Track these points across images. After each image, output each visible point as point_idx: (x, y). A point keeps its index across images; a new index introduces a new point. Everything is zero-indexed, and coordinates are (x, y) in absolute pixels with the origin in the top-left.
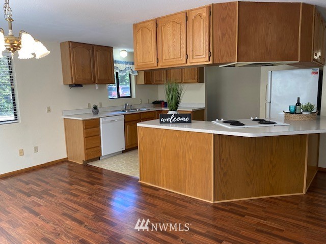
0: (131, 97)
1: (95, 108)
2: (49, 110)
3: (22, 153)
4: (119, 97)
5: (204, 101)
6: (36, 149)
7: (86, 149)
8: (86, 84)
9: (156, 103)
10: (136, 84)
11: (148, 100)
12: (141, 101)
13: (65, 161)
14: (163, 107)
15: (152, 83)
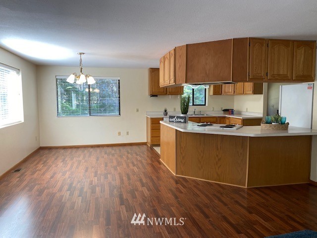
0: (205, 105)
1: (166, 111)
2: (138, 111)
3: (119, 134)
4: (193, 105)
5: (262, 111)
6: (128, 133)
7: (152, 137)
8: (160, 95)
9: (226, 111)
10: (209, 95)
11: (222, 108)
12: (213, 109)
13: (145, 144)
14: (230, 114)
15: (221, 94)
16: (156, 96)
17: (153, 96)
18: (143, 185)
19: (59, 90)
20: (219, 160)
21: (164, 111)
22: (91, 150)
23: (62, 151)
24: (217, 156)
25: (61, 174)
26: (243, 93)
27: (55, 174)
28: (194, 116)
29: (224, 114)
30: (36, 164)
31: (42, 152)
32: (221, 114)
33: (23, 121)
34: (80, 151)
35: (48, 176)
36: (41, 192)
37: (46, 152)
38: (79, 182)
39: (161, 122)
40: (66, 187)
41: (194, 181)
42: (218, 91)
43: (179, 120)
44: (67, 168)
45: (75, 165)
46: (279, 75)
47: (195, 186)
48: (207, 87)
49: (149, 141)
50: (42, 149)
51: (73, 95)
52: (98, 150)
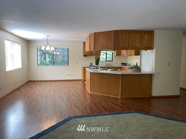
0: (112, 61)
1: (91, 64)
2: (77, 63)
3: (68, 75)
4: (106, 61)
6: (72, 75)
8: (88, 55)
9: (123, 64)
10: (114, 56)
11: (121, 63)
12: (117, 63)
13: (81, 80)
14: (125, 66)
15: (120, 55)
16: (86, 56)
17: (85, 56)
18: (74, 96)
19: (38, 53)
20: (109, 85)
21: (90, 64)
22: (54, 82)
23: (40, 83)
24: (108, 83)
25: (38, 91)
26: (131, 55)
27: (35, 91)
28: (106, 66)
29: (122, 65)
30: (27, 87)
31: (30, 83)
32: (121, 66)
33: (21, 67)
34: (48, 83)
35: (32, 92)
36: (29, 97)
37: (32, 83)
38: (46, 94)
39: (86, 68)
40: (40, 96)
41: (98, 95)
42: (118, 54)
43: (94, 67)
44: (41, 89)
45: (45, 88)
46: (135, 47)
47: (97, 97)
48: (113, 52)
49: (83, 79)
50: (30, 81)
51: (47, 56)
52: (57, 82)
